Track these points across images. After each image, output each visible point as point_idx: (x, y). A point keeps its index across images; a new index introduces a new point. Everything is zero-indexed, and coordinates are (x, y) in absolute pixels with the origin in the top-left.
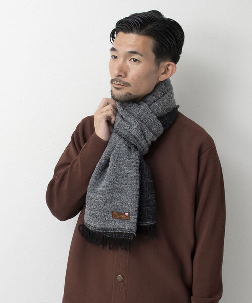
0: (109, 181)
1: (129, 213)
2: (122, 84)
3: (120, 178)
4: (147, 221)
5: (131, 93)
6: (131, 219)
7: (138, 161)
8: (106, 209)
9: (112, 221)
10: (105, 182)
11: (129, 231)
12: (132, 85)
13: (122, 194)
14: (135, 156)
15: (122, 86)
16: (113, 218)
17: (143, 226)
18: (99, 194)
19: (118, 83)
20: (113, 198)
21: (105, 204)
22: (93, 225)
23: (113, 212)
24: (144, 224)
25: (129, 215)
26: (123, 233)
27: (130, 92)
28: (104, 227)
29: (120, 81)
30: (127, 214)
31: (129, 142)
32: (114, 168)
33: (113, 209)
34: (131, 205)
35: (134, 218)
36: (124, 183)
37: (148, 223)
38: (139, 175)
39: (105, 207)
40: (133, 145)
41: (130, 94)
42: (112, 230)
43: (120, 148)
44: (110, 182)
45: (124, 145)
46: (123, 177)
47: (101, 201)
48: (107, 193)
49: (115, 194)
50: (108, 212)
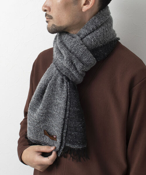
0: (43, 106)
1: (56, 136)
2: (48, 18)
3: (53, 105)
6: (57, 141)
8: (39, 127)
9: (43, 137)
10: (41, 106)
16: (45, 134)
20: (45, 120)
28: (36, 140)
29: (47, 15)
32: (49, 96)
46: (55, 105)
47: (35, 121)
48: (40, 115)
49: (47, 117)
50: (41, 130)
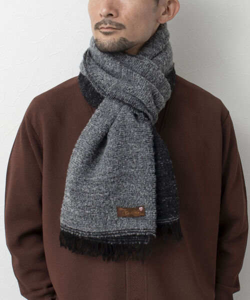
0: (112, 165)
1: (143, 207)
2: (115, 27)
3: (128, 160)
4: (170, 217)
5: (127, 38)
6: (147, 216)
7: (151, 135)
8: (108, 205)
9: (116, 222)
11: (146, 232)
12: (127, 27)
13: (131, 183)
14: (146, 128)
15: (114, 28)
16: (118, 216)
17: (164, 224)
18: (98, 185)
19: (108, 25)
20: (118, 188)
21: (107, 198)
22: (86, 229)
23: (118, 208)
24: (166, 221)
25: (144, 209)
26: (135, 235)
27: (124, 37)
28: (104, 230)
29: (111, 23)
30: (141, 209)
31: (135, 109)
32: (118, 147)
33: (118, 203)
34: (146, 197)
35: (151, 214)
36: (134, 166)
37: (171, 219)
38: (153, 154)
39: (107, 202)
40: (141, 112)
41: (125, 40)
42: (116, 234)
43: (123, 118)
44: (114, 167)
45: (129, 114)
46: (132, 159)
47: (101, 195)
48: (110, 182)
49: (120, 183)
50: (111, 210)
